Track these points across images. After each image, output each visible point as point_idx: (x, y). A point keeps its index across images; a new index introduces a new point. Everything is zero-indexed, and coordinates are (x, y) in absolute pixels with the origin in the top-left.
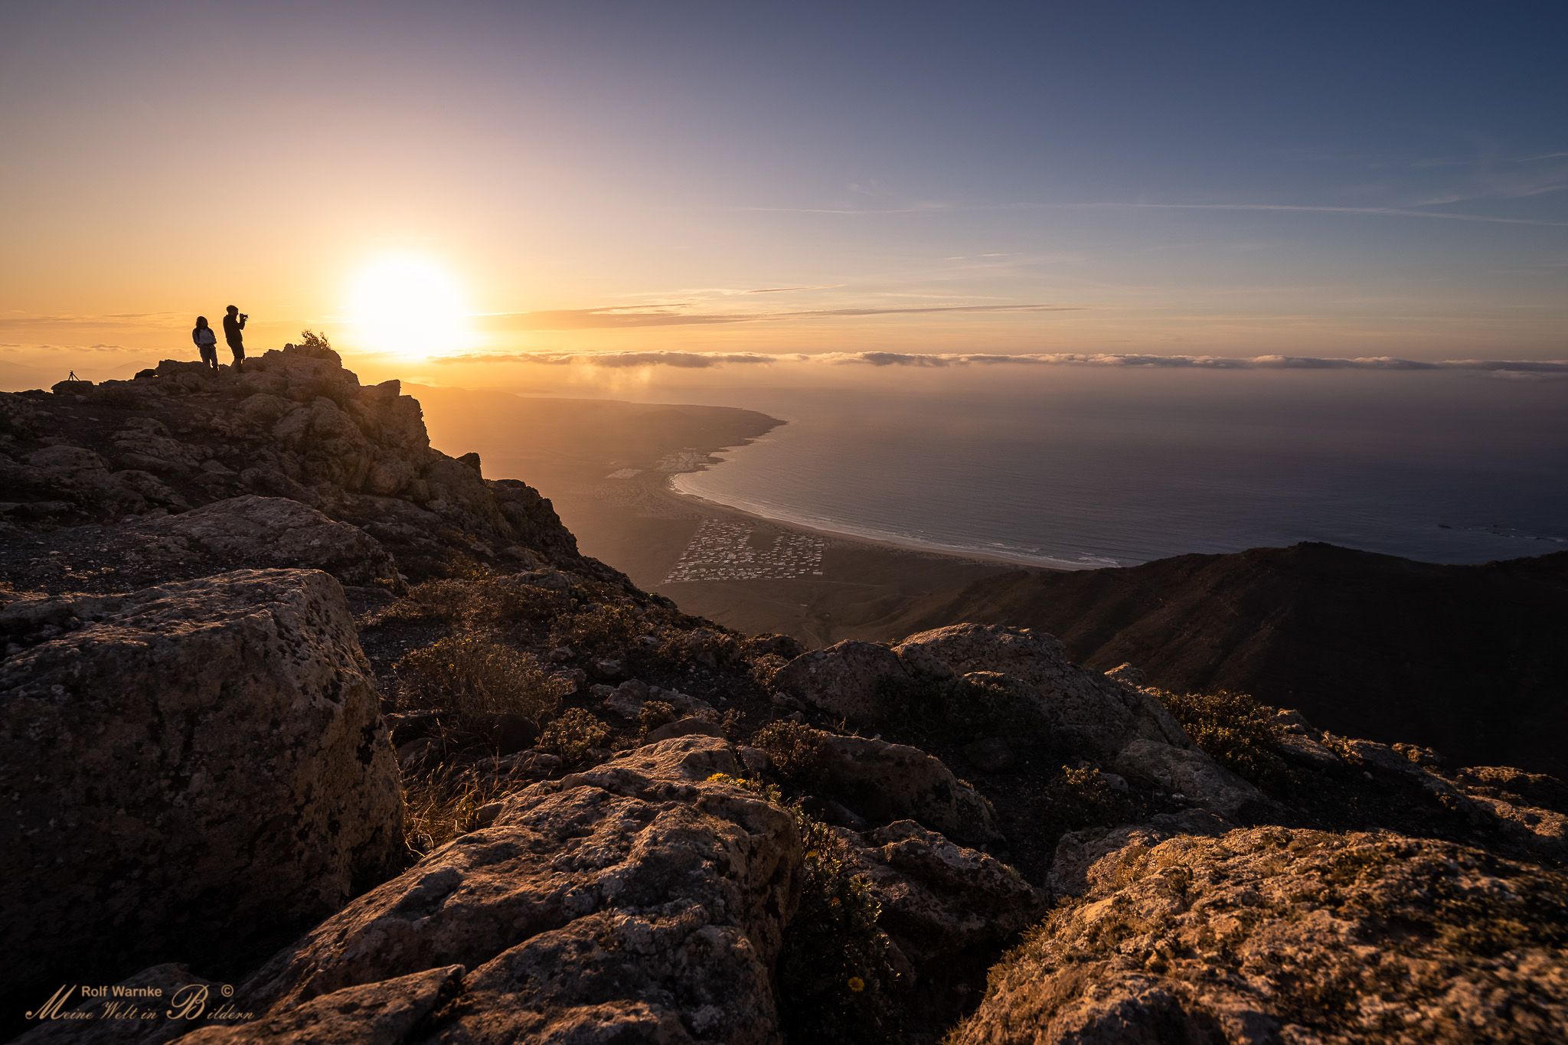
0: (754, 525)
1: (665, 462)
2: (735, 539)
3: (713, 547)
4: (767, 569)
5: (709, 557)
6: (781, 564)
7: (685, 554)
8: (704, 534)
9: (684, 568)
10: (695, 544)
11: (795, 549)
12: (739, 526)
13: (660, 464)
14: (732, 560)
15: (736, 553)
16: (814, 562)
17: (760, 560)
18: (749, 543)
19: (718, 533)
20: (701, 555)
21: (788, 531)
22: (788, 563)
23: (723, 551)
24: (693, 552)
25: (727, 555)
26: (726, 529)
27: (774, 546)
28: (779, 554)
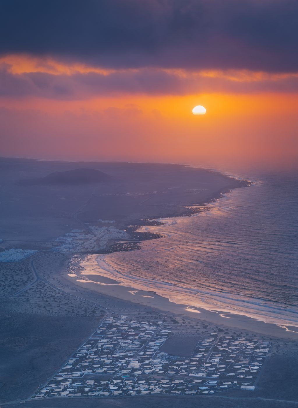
0: (175, 322)
1: (69, 240)
2: (144, 342)
3: (111, 352)
4: (178, 382)
5: (103, 365)
6: (200, 375)
7: (71, 361)
8: (103, 335)
9: (65, 380)
10: (88, 349)
11: (225, 355)
12: (155, 324)
13: (61, 243)
14: (134, 370)
15: (141, 361)
16: (248, 373)
17: (172, 369)
18: (162, 348)
19: (122, 334)
20: (93, 362)
21: (220, 331)
22: (210, 374)
23: (123, 357)
24: (82, 359)
25: (128, 363)
26: (135, 328)
27: (198, 351)
28: (200, 362)
